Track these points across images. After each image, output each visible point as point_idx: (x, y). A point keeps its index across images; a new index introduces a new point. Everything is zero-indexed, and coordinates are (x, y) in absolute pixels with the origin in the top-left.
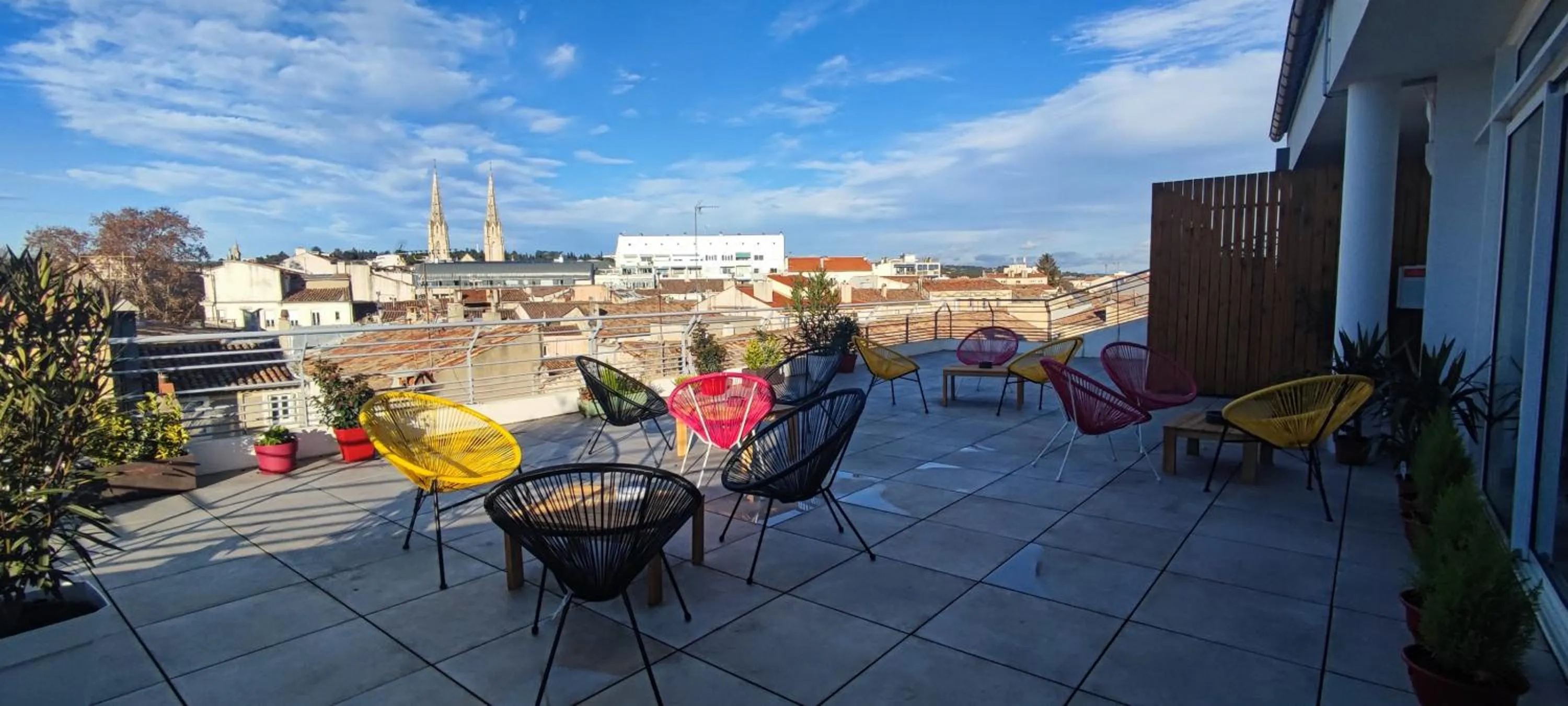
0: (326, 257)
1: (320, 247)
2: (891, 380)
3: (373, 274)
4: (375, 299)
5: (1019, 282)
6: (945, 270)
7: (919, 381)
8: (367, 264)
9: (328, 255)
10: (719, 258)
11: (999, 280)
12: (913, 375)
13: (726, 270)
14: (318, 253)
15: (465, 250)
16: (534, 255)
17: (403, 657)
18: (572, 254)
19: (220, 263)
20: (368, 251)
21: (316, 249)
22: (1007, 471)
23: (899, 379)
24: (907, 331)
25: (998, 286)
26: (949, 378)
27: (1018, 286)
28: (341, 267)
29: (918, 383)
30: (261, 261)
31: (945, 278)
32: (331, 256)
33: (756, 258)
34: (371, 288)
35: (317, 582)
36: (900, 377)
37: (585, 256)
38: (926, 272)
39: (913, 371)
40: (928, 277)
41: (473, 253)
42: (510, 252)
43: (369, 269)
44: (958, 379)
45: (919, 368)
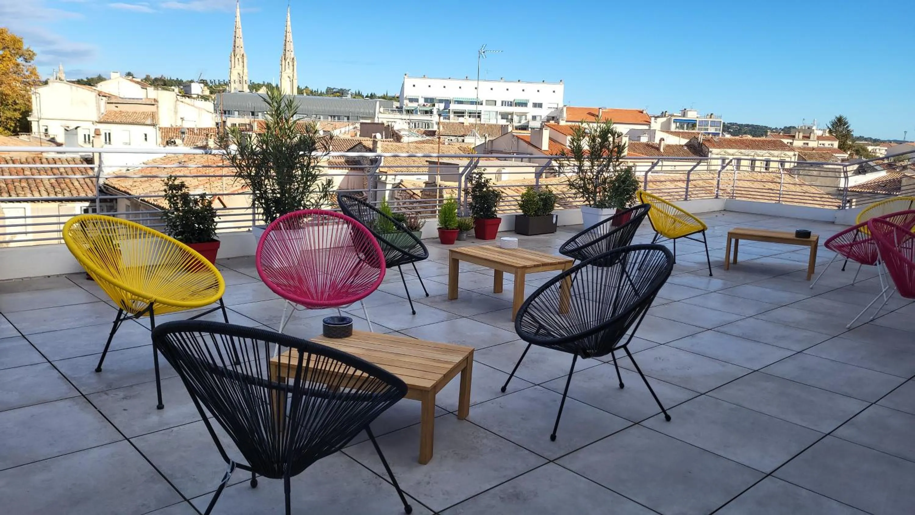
0: (138, 83)
1: (132, 72)
2: (675, 239)
3: (178, 100)
4: (179, 123)
5: (807, 144)
6: (727, 128)
7: (705, 242)
8: (174, 90)
9: (139, 80)
10: (499, 103)
11: (785, 141)
12: (699, 236)
13: (504, 116)
14: (131, 77)
15: (262, 83)
16: (324, 90)
17: (161, 487)
18: (359, 92)
19: (46, 83)
20: (175, 79)
21: (129, 74)
22: (797, 348)
23: (683, 238)
24: (687, 189)
25: (783, 147)
26: (733, 241)
27: (804, 149)
28: (152, 93)
29: (704, 244)
30: (79, 82)
31: (728, 136)
32: (142, 80)
33: (535, 105)
34: (176, 112)
35: (90, 398)
36: (684, 236)
37: (371, 94)
38: (707, 129)
39: (699, 232)
40: (709, 134)
41: (269, 86)
42: (303, 87)
43: (175, 95)
44: (741, 241)
45: (706, 229)
